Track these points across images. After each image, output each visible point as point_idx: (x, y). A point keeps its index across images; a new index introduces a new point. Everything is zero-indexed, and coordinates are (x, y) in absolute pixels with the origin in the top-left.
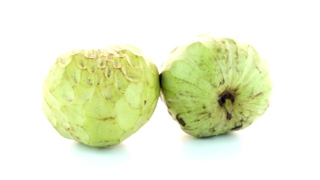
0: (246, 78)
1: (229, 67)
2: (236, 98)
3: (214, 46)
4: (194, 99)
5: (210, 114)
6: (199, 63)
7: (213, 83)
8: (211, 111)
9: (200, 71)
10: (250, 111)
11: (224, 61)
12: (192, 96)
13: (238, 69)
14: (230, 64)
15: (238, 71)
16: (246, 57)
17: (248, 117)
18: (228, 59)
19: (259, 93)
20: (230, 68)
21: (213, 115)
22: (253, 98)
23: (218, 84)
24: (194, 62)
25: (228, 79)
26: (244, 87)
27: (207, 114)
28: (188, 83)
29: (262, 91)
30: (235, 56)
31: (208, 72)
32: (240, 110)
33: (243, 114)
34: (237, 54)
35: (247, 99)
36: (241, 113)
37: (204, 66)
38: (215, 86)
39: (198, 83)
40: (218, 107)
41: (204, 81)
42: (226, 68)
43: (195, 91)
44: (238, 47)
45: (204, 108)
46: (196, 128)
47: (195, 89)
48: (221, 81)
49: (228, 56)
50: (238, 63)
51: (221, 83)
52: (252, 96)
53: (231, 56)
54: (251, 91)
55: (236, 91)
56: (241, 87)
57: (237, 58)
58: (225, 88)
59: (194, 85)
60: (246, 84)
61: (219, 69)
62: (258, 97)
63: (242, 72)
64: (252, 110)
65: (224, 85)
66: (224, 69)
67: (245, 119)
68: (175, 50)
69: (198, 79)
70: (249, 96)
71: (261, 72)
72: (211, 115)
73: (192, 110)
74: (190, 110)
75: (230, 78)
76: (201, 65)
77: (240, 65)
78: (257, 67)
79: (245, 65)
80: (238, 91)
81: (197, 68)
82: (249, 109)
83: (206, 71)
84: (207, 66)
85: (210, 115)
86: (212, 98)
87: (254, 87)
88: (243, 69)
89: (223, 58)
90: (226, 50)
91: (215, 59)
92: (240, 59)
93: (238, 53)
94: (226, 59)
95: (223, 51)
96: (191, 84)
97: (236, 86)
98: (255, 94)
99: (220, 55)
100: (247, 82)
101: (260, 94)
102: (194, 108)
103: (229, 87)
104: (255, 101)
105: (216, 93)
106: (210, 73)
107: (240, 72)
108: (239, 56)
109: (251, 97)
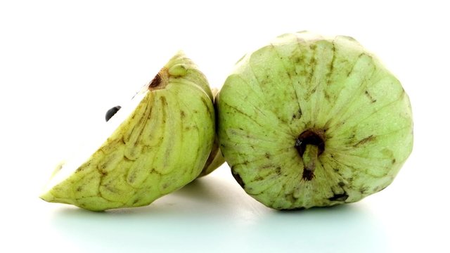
0: (343, 110)
1: (312, 88)
2: (326, 143)
3: (293, 52)
4: (252, 141)
5: (279, 168)
6: (261, 80)
7: (280, 115)
8: (281, 164)
9: (261, 94)
10: (353, 169)
11: (304, 79)
12: (248, 137)
13: (329, 93)
14: (314, 85)
15: (327, 96)
16: (349, 74)
17: (351, 179)
18: (312, 75)
19: (367, 136)
20: (314, 91)
21: (285, 171)
22: (355, 146)
23: (290, 118)
24: (254, 78)
25: (309, 110)
26: (338, 125)
27: (274, 169)
28: (242, 113)
29: (374, 134)
30: (328, 71)
31: (274, 95)
32: (334, 165)
33: (340, 172)
34: (332, 67)
35: (344, 147)
36: (337, 170)
37: (268, 86)
38: (284, 121)
39: (256, 113)
40: (293, 158)
41: (266, 111)
42: (305, 91)
43: (252, 127)
44: (337, 56)
45: (268, 157)
46: (262, 193)
47: (252, 124)
48: (296, 112)
49: (313, 71)
50: (329, 82)
51: (294, 116)
52: (352, 142)
53: (321, 70)
54: (350, 132)
55: (325, 131)
56: (332, 125)
57: (329, 75)
58: (303, 125)
59: (250, 117)
60: (342, 120)
61: (293, 92)
62: (366, 144)
63: (336, 98)
64: (356, 166)
65: (301, 119)
66: (301, 92)
67: (346, 182)
68: (242, 59)
69: (256, 108)
70: (347, 140)
71: (375, 101)
72: (282, 170)
73: (250, 160)
74: (246, 159)
75: (313, 107)
76: (263, 84)
77: (333, 87)
78: (367, 92)
79: (344, 87)
80: (328, 132)
81: (257, 89)
82: (349, 164)
83: (271, 94)
84: (273, 85)
85: (279, 170)
86: (280, 141)
87: (357, 126)
88: (339, 94)
89: (304, 73)
90: (313, 60)
91: (289, 74)
92: (335, 77)
93: (334, 66)
94: (308, 75)
95: (307, 61)
96: (246, 115)
97: (324, 123)
98: (359, 138)
99: (299, 68)
100: (344, 117)
101: (370, 139)
102: (252, 157)
103: (313, 124)
104: (360, 150)
105: (288, 134)
106: (276, 97)
107: (332, 100)
108: (334, 72)
109: (350, 143)
